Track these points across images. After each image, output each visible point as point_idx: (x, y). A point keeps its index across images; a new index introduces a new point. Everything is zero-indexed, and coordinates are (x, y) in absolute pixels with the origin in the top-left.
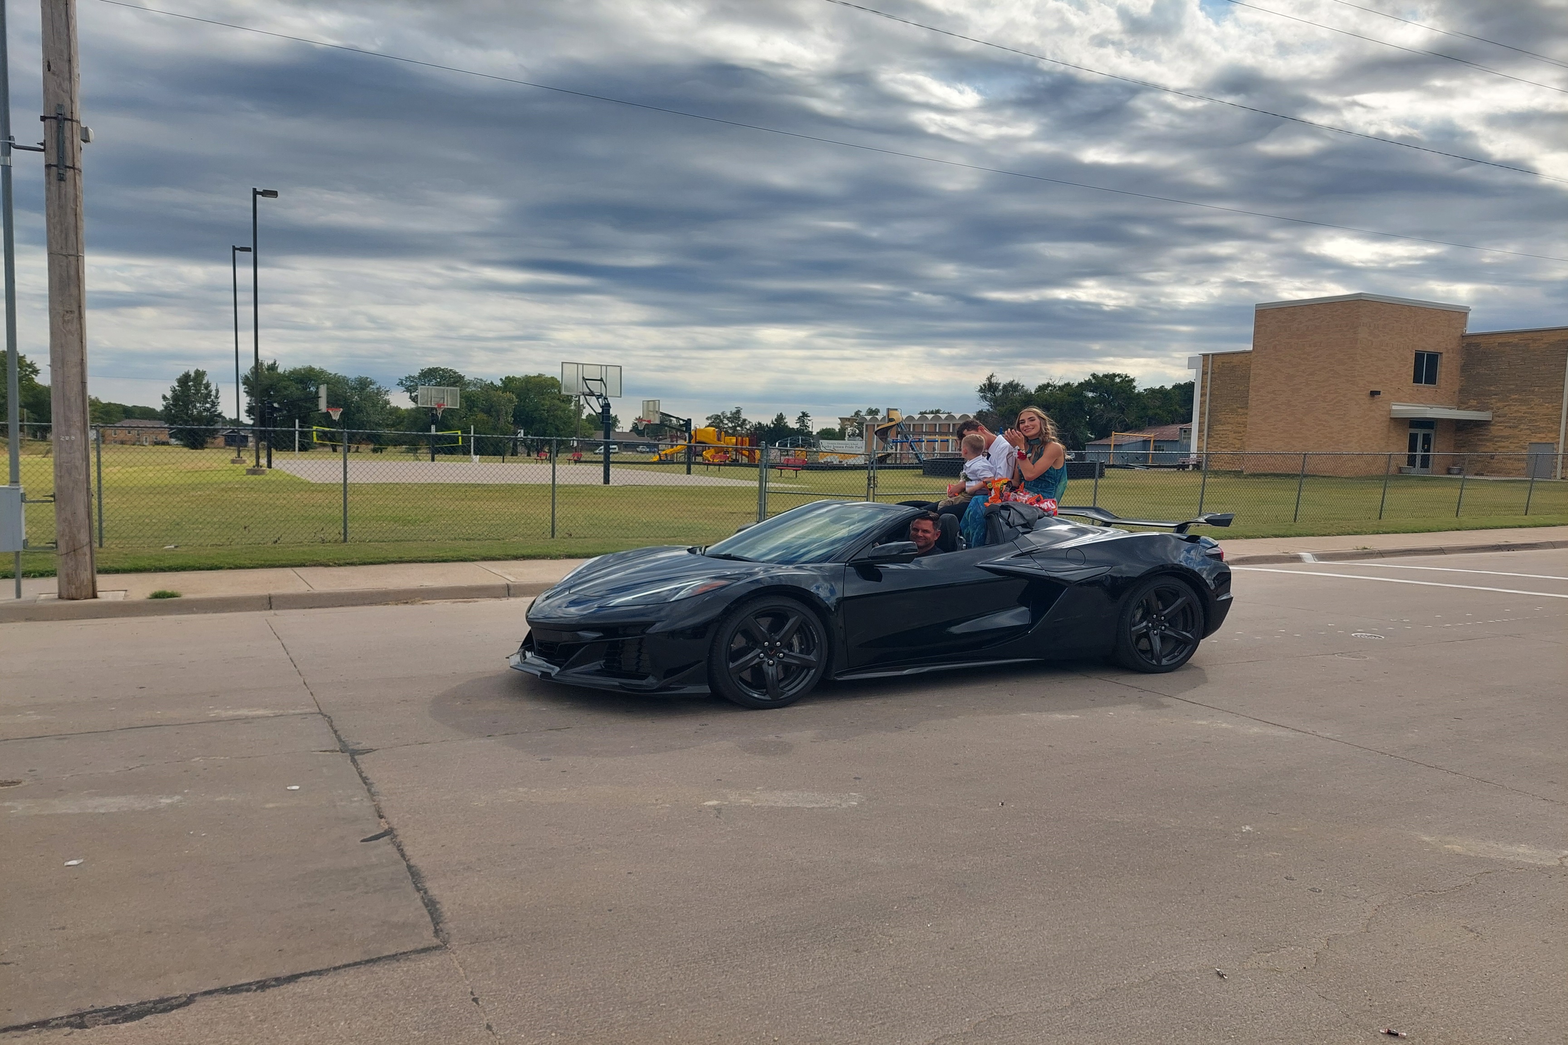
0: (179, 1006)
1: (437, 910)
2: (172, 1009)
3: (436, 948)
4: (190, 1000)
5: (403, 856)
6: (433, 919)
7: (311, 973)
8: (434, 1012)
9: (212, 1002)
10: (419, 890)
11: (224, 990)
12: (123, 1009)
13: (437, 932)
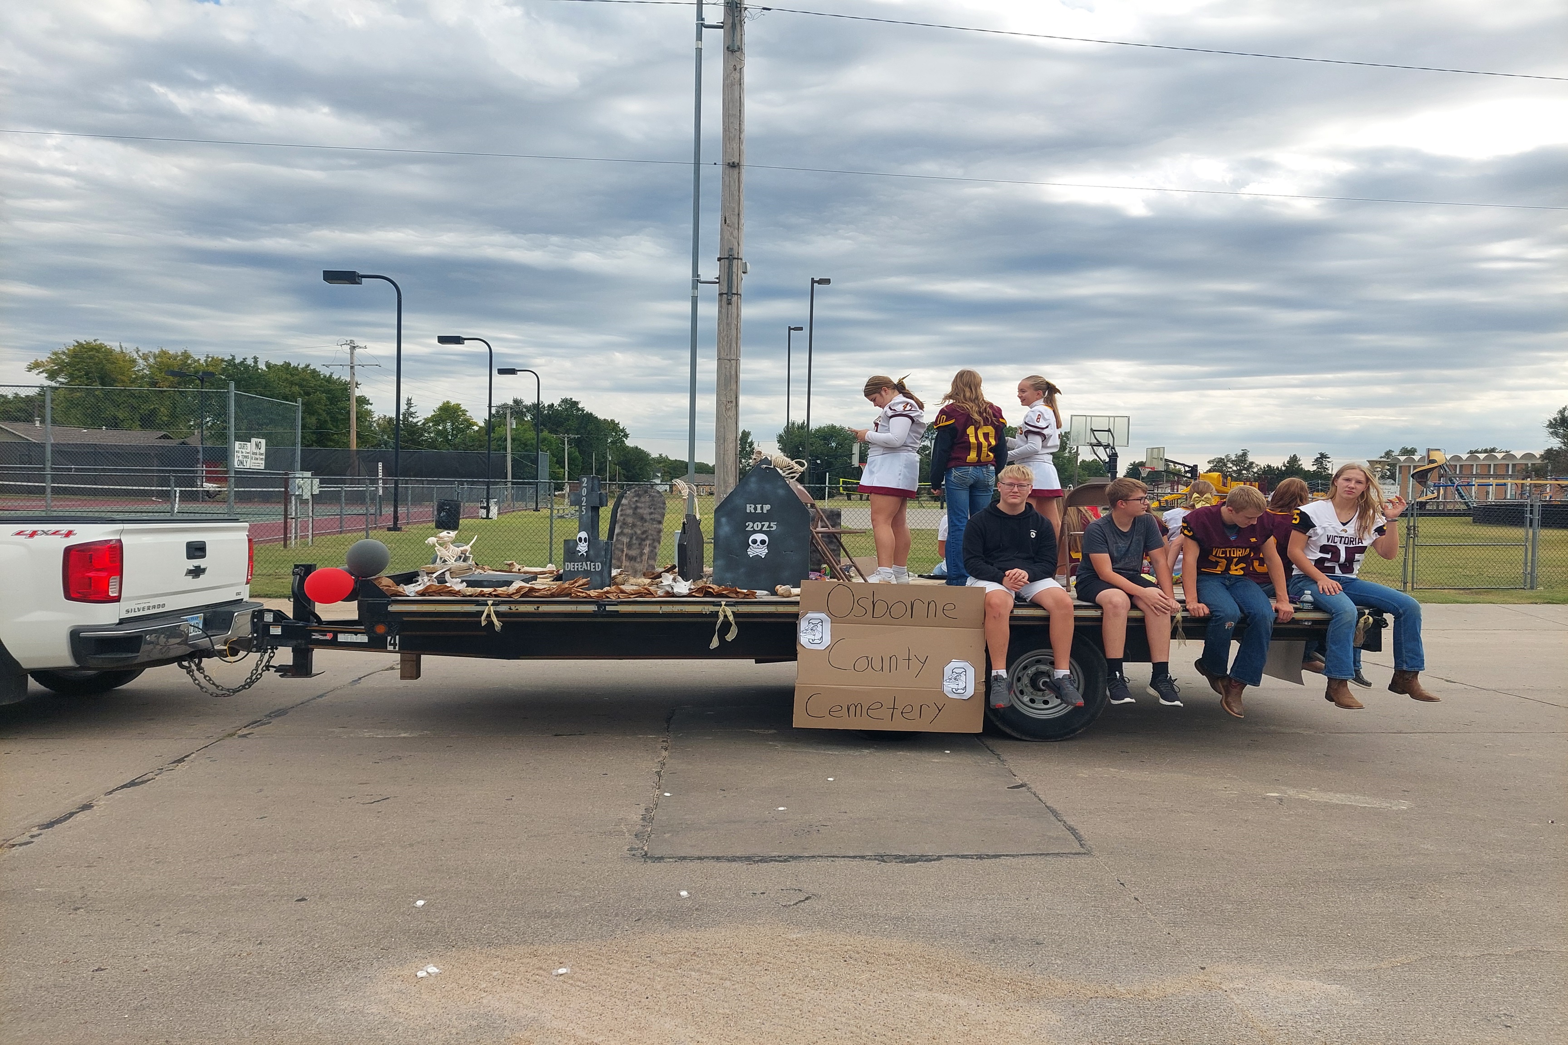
0: (934, 860)
1: (1077, 833)
2: (931, 860)
3: (1084, 854)
4: (939, 858)
5: (1040, 800)
6: (1077, 838)
7: (1007, 855)
8: (1097, 885)
9: (954, 861)
10: (1060, 821)
11: (958, 856)
12: (904, 856)
13: (1081, 845)
